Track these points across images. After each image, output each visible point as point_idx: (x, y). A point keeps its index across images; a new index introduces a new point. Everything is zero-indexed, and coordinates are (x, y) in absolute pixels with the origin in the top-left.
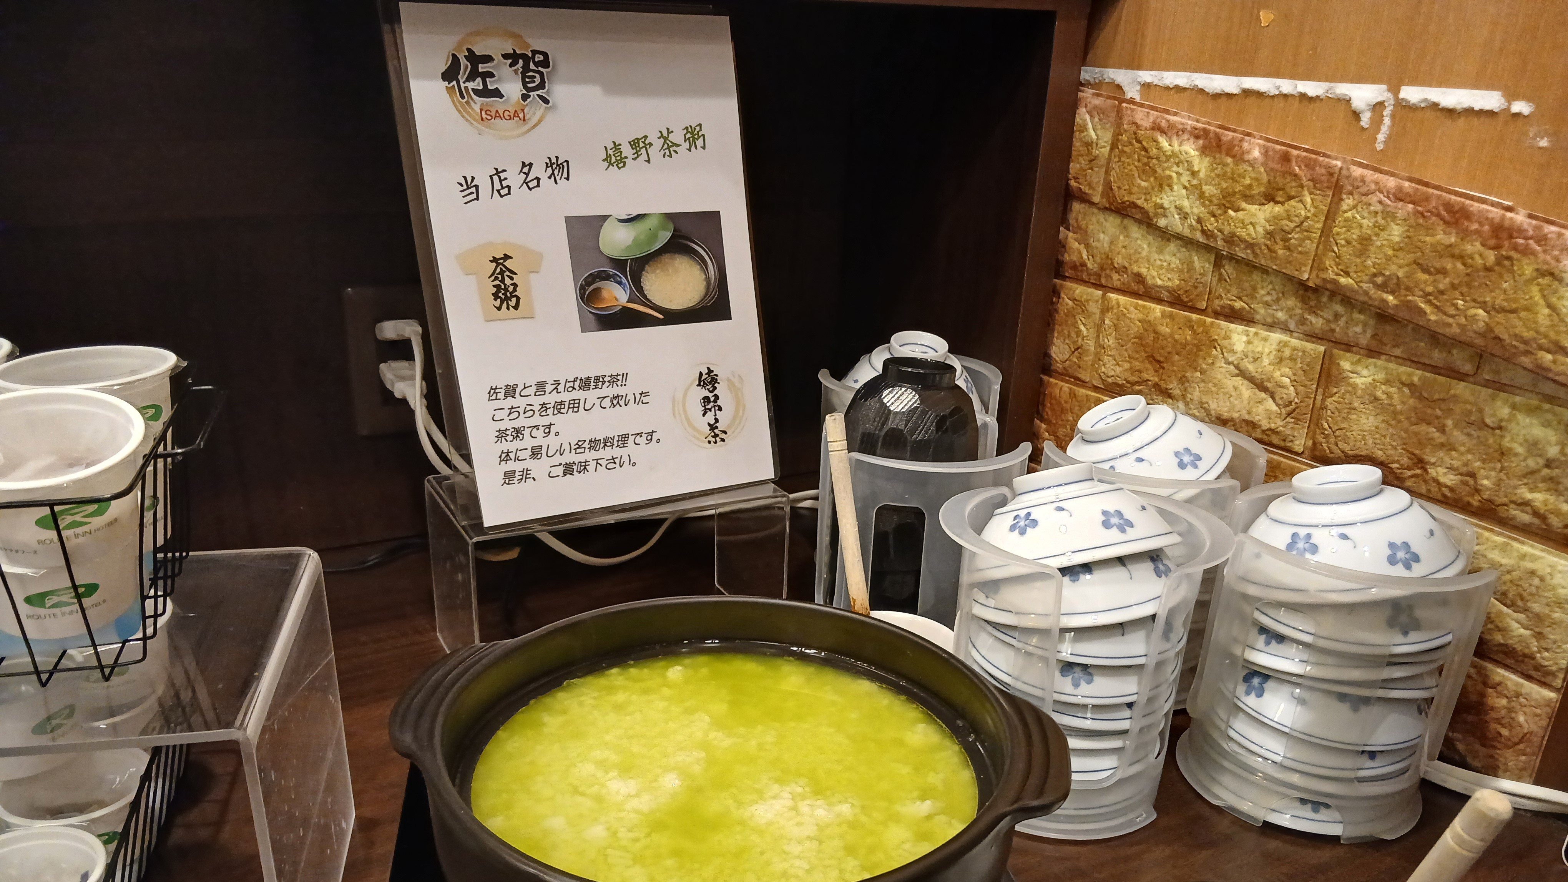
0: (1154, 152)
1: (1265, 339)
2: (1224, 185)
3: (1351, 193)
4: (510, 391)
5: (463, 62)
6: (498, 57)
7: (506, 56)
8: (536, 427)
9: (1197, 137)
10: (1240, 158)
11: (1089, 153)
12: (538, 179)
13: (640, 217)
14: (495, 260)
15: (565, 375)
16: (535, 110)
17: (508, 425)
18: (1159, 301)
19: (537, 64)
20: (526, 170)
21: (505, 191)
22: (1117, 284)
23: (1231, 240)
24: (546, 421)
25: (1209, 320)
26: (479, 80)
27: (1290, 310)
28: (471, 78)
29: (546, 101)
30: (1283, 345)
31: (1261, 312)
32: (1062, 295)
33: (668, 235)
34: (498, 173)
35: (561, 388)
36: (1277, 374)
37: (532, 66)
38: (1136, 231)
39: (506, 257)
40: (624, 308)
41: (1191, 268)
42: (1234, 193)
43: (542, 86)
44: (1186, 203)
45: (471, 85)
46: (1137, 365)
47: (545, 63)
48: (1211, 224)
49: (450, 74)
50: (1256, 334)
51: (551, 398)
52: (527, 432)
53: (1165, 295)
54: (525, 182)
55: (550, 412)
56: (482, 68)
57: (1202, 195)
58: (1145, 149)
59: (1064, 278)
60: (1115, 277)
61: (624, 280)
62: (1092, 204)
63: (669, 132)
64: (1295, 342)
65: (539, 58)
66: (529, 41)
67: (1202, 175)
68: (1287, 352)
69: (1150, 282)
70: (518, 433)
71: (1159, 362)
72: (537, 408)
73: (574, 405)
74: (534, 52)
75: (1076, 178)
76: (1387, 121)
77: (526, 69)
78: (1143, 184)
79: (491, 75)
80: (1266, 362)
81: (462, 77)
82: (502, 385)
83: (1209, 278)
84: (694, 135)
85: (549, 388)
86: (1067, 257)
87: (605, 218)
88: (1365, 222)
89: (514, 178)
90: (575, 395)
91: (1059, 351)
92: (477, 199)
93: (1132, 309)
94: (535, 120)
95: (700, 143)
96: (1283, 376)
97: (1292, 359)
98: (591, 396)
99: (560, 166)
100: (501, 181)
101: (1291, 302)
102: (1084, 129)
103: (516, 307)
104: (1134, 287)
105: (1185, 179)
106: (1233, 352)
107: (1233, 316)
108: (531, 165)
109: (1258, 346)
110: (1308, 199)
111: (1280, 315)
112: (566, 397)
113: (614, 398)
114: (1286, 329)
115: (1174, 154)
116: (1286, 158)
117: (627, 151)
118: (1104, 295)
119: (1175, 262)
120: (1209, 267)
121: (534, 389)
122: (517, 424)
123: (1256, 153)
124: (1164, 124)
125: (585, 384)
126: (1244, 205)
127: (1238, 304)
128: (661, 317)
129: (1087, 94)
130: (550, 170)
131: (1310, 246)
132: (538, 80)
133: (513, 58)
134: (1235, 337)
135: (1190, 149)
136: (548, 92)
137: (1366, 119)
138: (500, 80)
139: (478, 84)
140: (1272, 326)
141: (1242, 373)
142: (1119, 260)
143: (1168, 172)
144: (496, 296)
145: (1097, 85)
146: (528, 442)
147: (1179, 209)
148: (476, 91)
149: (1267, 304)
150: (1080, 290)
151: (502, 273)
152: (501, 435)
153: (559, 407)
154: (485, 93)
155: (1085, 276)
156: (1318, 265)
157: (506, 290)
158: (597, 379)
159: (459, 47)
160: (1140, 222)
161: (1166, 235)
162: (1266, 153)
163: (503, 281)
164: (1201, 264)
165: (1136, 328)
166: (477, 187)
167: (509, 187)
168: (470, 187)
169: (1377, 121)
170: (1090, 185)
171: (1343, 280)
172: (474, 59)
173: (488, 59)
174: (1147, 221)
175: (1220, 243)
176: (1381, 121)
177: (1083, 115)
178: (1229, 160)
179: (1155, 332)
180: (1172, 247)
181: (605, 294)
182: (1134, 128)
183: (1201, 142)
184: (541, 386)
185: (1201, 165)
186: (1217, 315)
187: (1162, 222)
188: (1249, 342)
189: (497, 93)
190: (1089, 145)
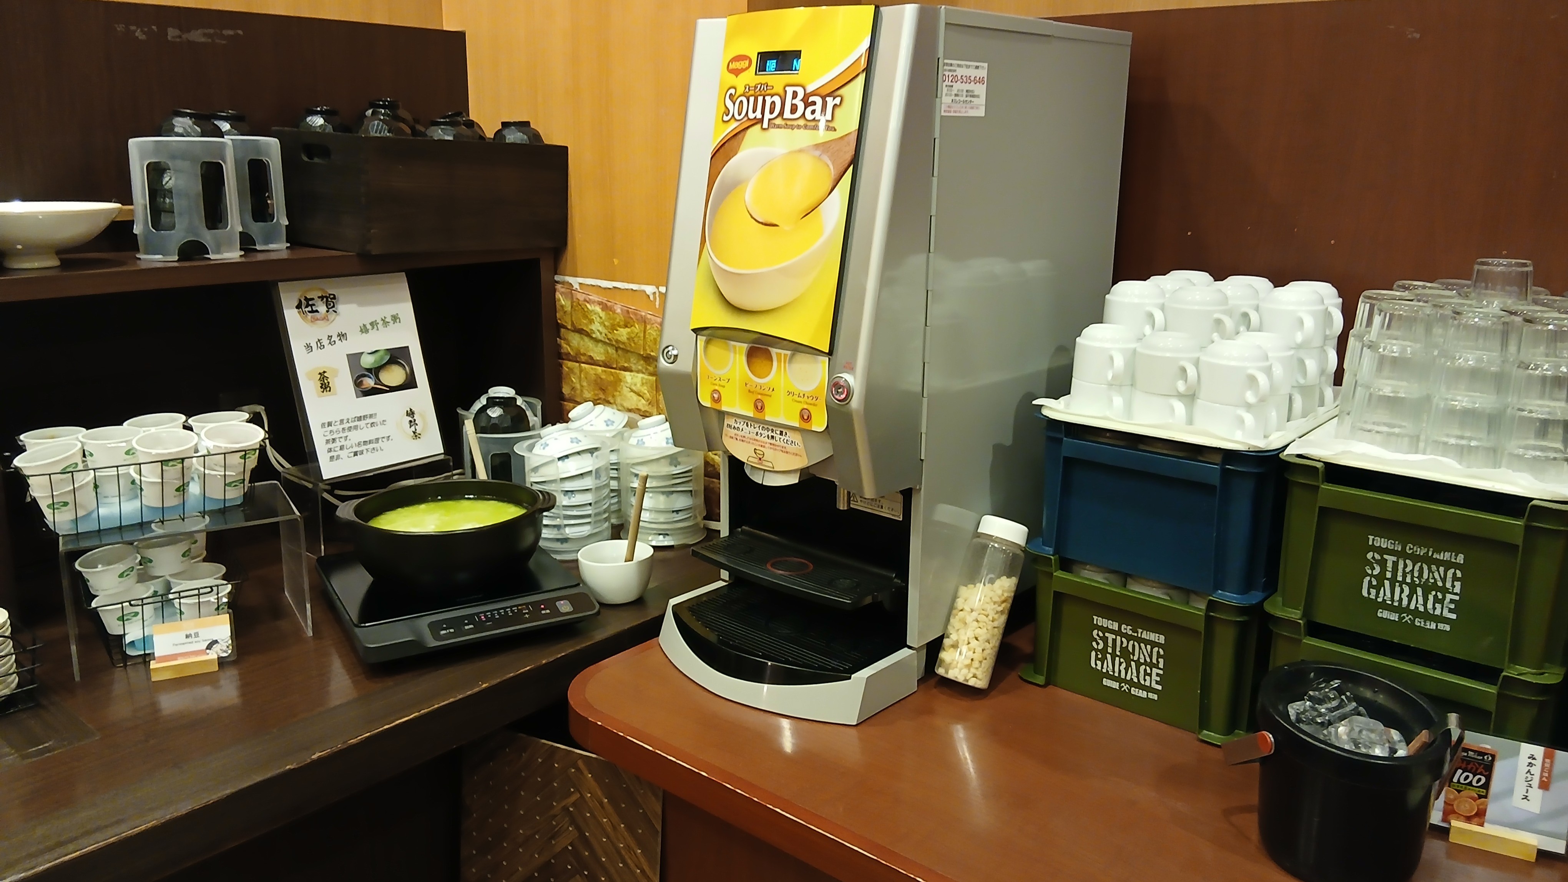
0: (586, 310)
1: (637, 377)
2: (611, 322)
3: (648, 324)
4: (330, 424)
5: (303, 301)
6: (316, 298)
7: (319, 297)
8: (341, 437)
9: (600, 304)
10: (614, 312)
11: (563, 310)
12: (335, 341)
13: (376, 351)
14: (320, 374)
15: (351, 416)
16: (332, 315)
17: (330, 437)
18: (600, 366)
19: (331, 299)
20: (330, 338)
21: (322, 347)
22: (583, 360)
23: (617, 341)
24: (345, 435)
25: (618, 371)
26: (310, 307)
27: (642, 365)
28: (306, 307)
29: (336, 312)
30: (642, 378)
31: (634, 367)
32: (563, 366)
33: (389, 357)
34: (319, 340)
35: (350, 421)
36: (643, 390)
37: (329, 300)
38: (586, 339)
39: (324, 372)
40: (373, 388)
41: (608, 352)
42: (614, 325)
43: (334, 306)
44: (600, 329)
45: (307, 309)
46: (596, 392)
47: (334, 298)
48: (610, 336)
49: (299, 307)
50: (634, 375)
51: (346, 426)
52: (337, 440)
53: (601, 363)
54: (330, 343)
55: (346, 431)
56: (310, 303)
57: (605, 326)
58: (583, 308)
59: (563, 359)
60: (582, 357)
61: (372, 376)
62: (568, 329)
63: (385, 318)
64: (646, 377)
65: (332, 296)
66: (328, 291)
67: (603, 318)
68: (644, 381)
69: (595, 359)
70: (334, 440)
71: (603, 390)
72: (341, 430)
73: (356, 427)
74: (330, 295)
75: (560, 320)
76: (658, 299)
77: (327, 301)
78: (585, 321)
79: (314, 305)
80: (638, 385)
81: (303, 307)
82: (327, 422)
83: (615, 356)
84: (395, 318)
85: (345, 421)
86: (562, 351)
87: (362, 353)
88: (654, 334)
89: (325, 342)
90: (357, 423)
91: (566, 390)
92: (312, 351)
93: (591, 370)
94: (332, 319)
95: (398, 320)
96: (645, 390)
97: (646, 383)
98: (362, 423)
99: (343, 335)
100: (320, 344)
101: (642, 362)
102: (559, 300)
103: (330, 391)
104: (590, 361)
105: (598, 319)
106: (627, 383)
107: (626, 369)
108: (331, 336)
109: (635, 380)
110: (637, 326)
111: (640, 368)
112: (352, 424)
113: (372, 423)
114: (643, 373)
115: (593, 311)
116: (628, 312)
117: (369, 327)
118: (580, 365)
119: (602, 351)
120: (614, 352)
121: (339, 422)
122: (333, 437)
123: (619, 311)
124: (588, 299)
125: (359, 419)
126: (618, 329)
127: (626, 365)
128: (388, 389)
129: (558, 286)
130: (339, 338)
131: (641, 342)
132: (332, 304)
133: (322, 298)
134: (627, 377)
135: (598, 309)
136: (336, 309)
137: (652, 298)
138: (317, 306)
139: (309, 309)
140: (638, 372)
141: (632, 391)
142: (582, 351)
143: (592, 318)
144: (321, 387)
145: (563, 283)
146: (338, 444)
147: (598, 331)
148: (309, 312)
149: (635, 364)
150: (570, 364)
151: (323, 378)
152: (328, 441)
153: (350, 429)
154: (312, 312)
155: (571, 358)
156: (645, 350)
157: (325, 384)
158: (364, 416)
159: (301, 296)
160: (586, 336)
161: (597, 341)
162: (622, 310)
163: (324, 381)
164: (611, 350)
165: (593, 377)
166: (311, 347)
167: (324, 346)
168: (309, 347)
169: (655, 298)
170: (566, 322)
171: (652, 354)
172: (306, 299)
173: (313, 299)
174: (588, 335)
175: (614, 343)
176: (656, 299)
177: (558, 295)
178: (611, 313)
179: (600, 378)
180: (600, 345)
181: (364, 382)
182: (577, 301)
183: (601, 306)
184: (342, 421)
185: (602, 314)
186: (620, 370)
187: (594, 336)
188: (632, 379)
189: (317, 311)
190: (562, 306)
